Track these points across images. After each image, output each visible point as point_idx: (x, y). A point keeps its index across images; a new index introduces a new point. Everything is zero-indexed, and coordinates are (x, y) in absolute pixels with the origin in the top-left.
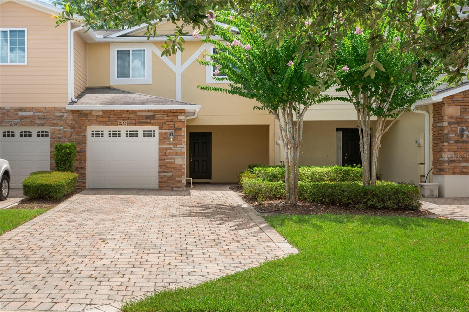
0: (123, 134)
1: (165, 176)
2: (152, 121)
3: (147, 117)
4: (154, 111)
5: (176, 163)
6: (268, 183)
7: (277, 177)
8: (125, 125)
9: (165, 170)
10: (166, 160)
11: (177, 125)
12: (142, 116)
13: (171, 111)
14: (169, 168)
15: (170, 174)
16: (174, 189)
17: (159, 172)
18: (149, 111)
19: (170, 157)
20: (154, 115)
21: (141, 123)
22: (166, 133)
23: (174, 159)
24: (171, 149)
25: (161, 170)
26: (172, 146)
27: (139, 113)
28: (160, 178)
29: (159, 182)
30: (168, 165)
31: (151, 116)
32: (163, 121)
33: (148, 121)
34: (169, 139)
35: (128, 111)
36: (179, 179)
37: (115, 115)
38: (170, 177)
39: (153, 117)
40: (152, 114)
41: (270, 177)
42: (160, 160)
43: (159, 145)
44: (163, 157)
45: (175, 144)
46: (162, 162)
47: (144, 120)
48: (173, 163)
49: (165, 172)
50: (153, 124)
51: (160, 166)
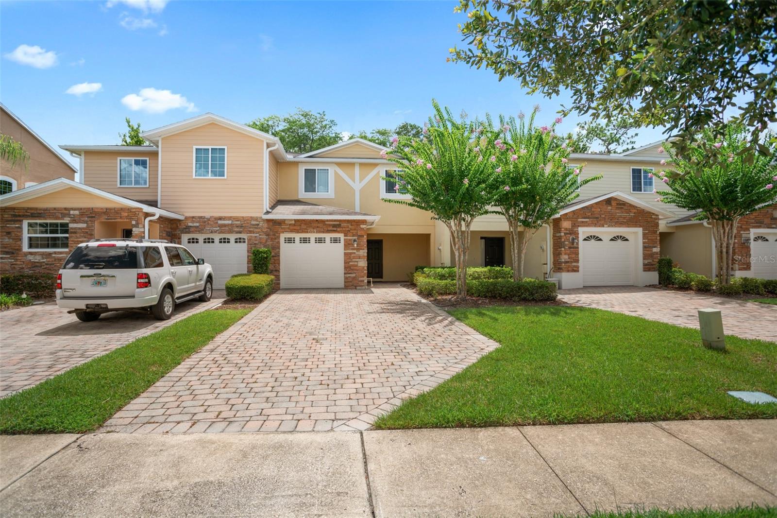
0: (313, 240)
1: (349, 277)
2: (338, 229)
3: (334, 226)
4: (340, 221)
5: (359, 265)
6: (439, 281)
7: (445, 276)
8: (314, 232)
9: (350, 272)
10: (350, 263)
11: (359, 233)
12: (330, 225)
13: (354, 221)
14: (353, 270)
15: (354, 275)
16: (358, 288)
17: (345, 274)
18: (335, 221)
19: (354, 260)
20: (340, 224)
21: (328, 231)
22: (350, 240)
23: (357, 262)
24: (355, 253)
25: (346, 272)
26: (355, 251)
27: (326, 223)
28: (346, 278)
29: (345, 282)
30: (352, 267)
31: (337, 225)
32: (347, 229)
33: (335, 229)
34: (353, 245)
35: (317, 220)
36: (362, 279)
37: (305, 224)
38: (354, 278)
39: (339, 226)
40: (338, 223)
41: (440, 276)
42: (345, 263)
43: (345, 250)
44: (348, 260)
45: (358, 250)
46: (347, 265)
47: (331, 228)
48: (357, 266)
49: (349, 273)
50: (339, 232)
51: (345, 268)
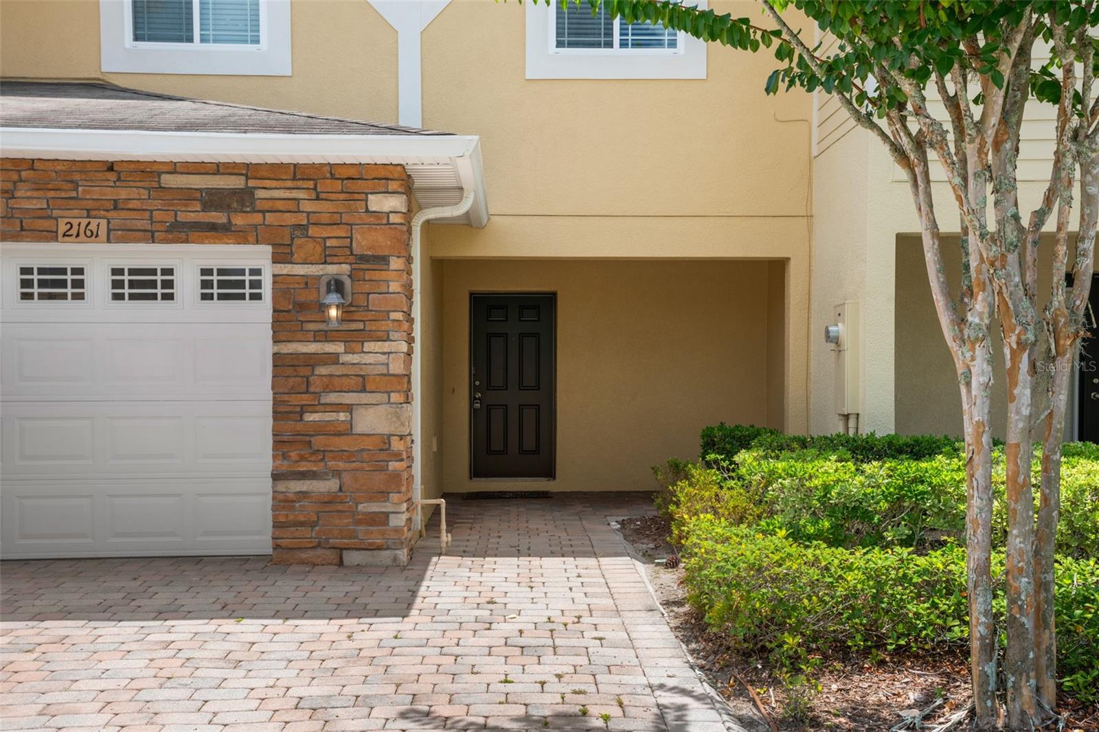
0: (98, 282)
1: (303, 495)
2: (239, 220)
3: (213, 199)
4: (248, 170)
5: (359, 428)
6: (826, 554)
7: (867, 516)
8: (93, 235)
9: (304, 466)
10: (310, 417)
11: (363, 242)
12: (187, 195)
13: (332, 171)
14: (323, 454)
15: (331, 485)
16: (352, 558)
17: (276, 477)
18: (218, 169)
19: (332, 398)
20: (249, 192)
21: (180, 232)
22: (307, 281)
23: (349, 408)
24: (334, 359)
25: (285, 466)
26: (338, 348)
27: (169, 180)
28: (281, 503)
29: (277, 525)
30: (319, 442)
31: (234, 192)
32: (290, 219)
33: (219, 217)
34: (323, 308)
35: (111, 167)
36: (374, 507)
37: (39, 187)
38: (329, 501)
39: (244, 198)
40: (236, 182)
41: (831, 511)
42: (277, 415)
43: (276, 341)
44: (296, 400)
45: (354, 339)
46: (290, 425)
47: (193, 214)
48: (346, 431)
49: (303, 476)
50: (242, 236)
51: (281, 444)
